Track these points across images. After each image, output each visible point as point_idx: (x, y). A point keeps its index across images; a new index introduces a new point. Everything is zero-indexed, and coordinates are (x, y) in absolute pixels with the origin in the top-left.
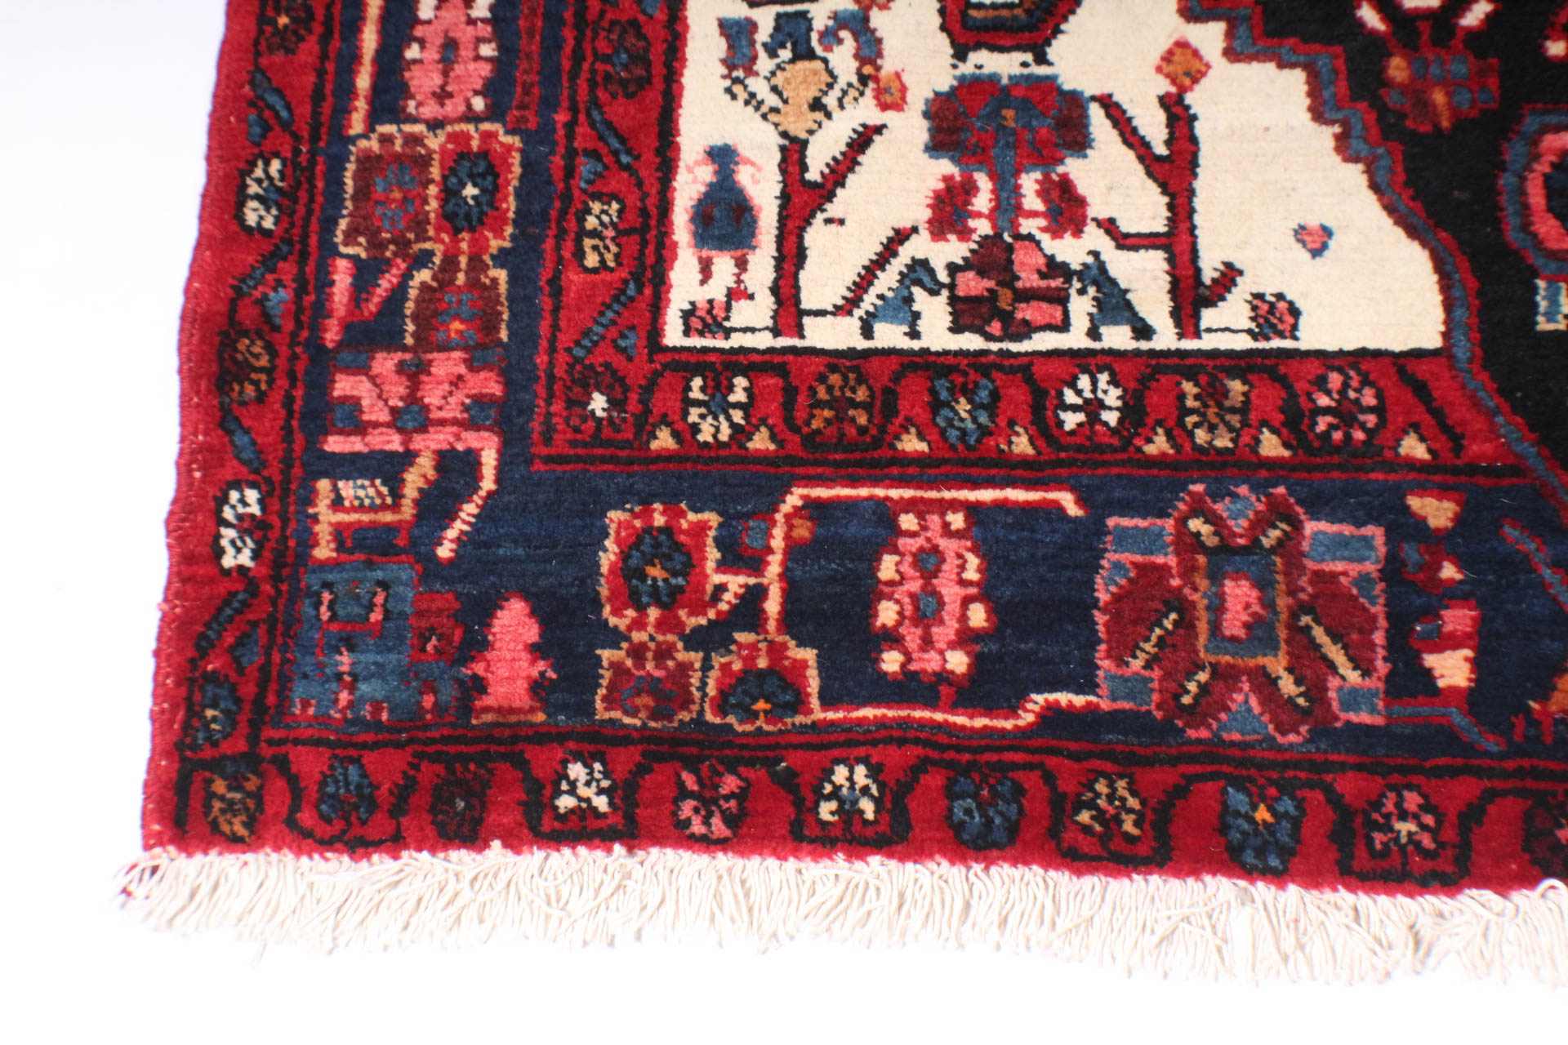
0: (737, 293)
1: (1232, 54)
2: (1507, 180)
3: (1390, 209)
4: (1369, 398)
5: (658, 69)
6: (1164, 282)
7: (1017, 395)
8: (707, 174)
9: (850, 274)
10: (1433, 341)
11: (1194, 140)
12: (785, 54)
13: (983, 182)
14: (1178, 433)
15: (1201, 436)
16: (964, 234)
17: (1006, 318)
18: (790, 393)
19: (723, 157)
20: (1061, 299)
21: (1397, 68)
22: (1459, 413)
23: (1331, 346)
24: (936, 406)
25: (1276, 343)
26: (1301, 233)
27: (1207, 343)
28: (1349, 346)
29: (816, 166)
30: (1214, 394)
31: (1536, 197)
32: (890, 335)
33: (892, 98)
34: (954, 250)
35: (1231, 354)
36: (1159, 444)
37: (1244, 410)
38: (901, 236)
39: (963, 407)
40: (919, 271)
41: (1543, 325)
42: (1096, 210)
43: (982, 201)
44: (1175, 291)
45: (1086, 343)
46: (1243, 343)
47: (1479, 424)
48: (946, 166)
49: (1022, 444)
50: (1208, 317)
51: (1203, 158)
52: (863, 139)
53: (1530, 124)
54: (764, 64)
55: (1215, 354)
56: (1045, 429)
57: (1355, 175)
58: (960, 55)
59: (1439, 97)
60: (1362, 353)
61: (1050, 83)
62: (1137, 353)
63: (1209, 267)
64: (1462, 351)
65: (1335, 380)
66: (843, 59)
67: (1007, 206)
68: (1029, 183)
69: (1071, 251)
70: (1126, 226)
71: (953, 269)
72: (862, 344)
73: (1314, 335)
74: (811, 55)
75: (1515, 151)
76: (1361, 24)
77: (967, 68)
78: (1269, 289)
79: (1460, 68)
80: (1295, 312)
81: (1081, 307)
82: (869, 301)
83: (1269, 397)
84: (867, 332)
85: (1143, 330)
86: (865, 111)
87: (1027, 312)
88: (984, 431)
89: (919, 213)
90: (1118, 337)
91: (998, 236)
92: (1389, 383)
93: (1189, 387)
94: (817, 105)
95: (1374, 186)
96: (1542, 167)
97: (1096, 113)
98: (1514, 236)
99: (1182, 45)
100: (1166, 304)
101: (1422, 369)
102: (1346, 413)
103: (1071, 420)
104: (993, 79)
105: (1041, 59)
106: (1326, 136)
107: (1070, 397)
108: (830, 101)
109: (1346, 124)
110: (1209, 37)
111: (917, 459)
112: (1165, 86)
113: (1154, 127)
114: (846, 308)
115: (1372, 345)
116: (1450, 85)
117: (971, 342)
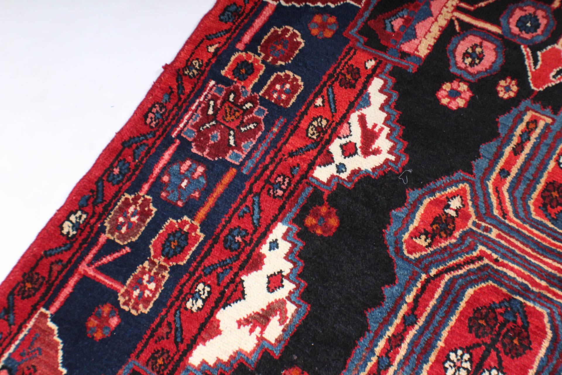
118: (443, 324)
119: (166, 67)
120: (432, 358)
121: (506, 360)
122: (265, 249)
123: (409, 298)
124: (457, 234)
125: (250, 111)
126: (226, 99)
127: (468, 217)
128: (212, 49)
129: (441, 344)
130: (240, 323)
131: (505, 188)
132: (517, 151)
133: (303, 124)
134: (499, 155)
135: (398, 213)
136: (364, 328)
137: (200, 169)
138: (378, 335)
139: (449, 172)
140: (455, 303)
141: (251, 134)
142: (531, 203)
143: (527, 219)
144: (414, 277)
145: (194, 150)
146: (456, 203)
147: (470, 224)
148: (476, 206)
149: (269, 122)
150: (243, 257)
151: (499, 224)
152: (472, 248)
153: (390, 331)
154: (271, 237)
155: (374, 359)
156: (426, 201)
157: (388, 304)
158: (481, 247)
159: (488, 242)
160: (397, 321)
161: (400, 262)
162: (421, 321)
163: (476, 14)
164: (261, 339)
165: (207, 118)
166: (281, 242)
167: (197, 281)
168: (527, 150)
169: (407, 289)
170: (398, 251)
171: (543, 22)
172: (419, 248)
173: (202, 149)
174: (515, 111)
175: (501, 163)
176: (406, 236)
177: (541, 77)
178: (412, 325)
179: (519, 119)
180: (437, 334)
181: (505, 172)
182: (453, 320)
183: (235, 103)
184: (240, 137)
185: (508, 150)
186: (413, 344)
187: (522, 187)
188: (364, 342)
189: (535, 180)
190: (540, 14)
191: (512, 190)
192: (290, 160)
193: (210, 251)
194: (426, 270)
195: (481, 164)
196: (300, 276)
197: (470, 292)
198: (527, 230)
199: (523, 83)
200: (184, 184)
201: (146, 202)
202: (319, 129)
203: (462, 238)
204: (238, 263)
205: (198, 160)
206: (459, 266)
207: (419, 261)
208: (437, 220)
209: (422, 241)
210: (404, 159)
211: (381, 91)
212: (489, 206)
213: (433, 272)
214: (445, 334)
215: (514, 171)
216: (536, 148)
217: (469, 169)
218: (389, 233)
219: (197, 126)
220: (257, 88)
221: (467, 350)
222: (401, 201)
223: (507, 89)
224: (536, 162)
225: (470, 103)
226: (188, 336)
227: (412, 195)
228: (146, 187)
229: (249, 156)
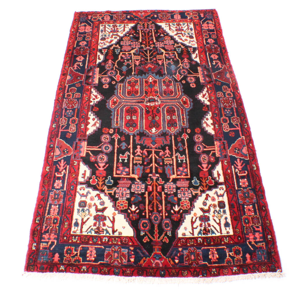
0: (77, 230)
1: (118, 213)
2: (139, 224)
3: (130, 226)
4: (127, 240)
5: (72, 213)
6: (112, 230)
7: (99, 239)
8: (75, 221)
9: (87, 229)
10: (132, 235)
11: (115, 220)
12: (82, 212)
13: (98, 222)
14: (112, 242)
15: (114, 242)
16: (96, 226)
17: (99, 233)
18: (81, 238)
19: (77, 219)
20: (103, 232)
21: (131, 215)
22: (134, 241)
23: (124, 236)
24: (93, 239)
25: (120, 235)
26: (123, 227)
27: (115, 235)
28: (126, 236)
29: (84, 221)
30: (115, 239)
31: (141, 225)
32: (89, 234)
33: (91, 215)
34: (95, 227)
35: (117, 236)
36: (110, 243)
37: (117, 240)
38: (91, 226)
39: (95, 240)
40: (92, 229)
41: (141, 235)
42: (107, 225)
43: (98, 224)
44: (112, 231)
45: (105, 235)
46: (118, 235)
47: (136, 242)
48: (95, 221)
49: (99, 242)
50: (115, 233)
51: (115, 221)
52: (88, 219)
53: (141, 219)
54: (80, 212)
55: (115, 236)
56: (101, 241)
57: (127, 223)
58: (97, 212)
59: (134, 217)
60: (127, 237)
61: (104, 215)
62: (109, 236)
63: (115, 230)
64: (135, 236)
65: (125, 238)
66: (87, 212)
67: (99, 224)
68: (101, 223)
69: (104, 228)
70: (109, 226)
71: (95, 229)
72: (87, 234)
73: (123, 235)
74: (84, 212)
75: (140, 221)
76: (128, 212)
77: (97, 214)
78: (120, 231)
79: (136, 215)
80: (122, 233)
81: (105, 232)
82: (88, 231)
83: (120, 239)
84: (88, 233)
85: (110, 234)
86: (89, 216)
87: (100, 232)
88: (97, 242)
89: (92, 224)
90: (108, 235)
91: (98, 227)
92: (129, 239)
93: (113, 239)
94: (85, 216)
95: (129, 224)
96: (142, 223)
97: (107, 218)
98: (139, 228)
99: (114, 213)
100: (112, 232)
101: (131, 238)
102: (125, 241)
103: (104, 241)
104: (99, 215)
105: (103, 213)
106: (125, 220)
107: (104, 239)
108: (86, 215)
109: (127, 219)
110: (117, 212)
111: (91, 244)
112: (113, 216)
113: (112, 219)
114: (86, 231)
115: (128, 236)
116: (135, 216)
117: (96, 235)
118: (123, 114)
119: (55, 100)
120: (124, 118)
121: (135, 114)
122: (89, 116)
123: (116, 113)
124: (118, 103)
125: (74, 100)
126: (68, 100)
127: (118, 100)
128: (61, 95)
129: (124, 116)
130: (92, 126)
131: (121, 95)
132: (120, 89)
133: (84, 99)
134: (118, 91)
135: (107, 104)
136: (111, 119)
137: (71, 111)
138: (114, 119)
139: (111, 96)
140: (123, 111)
141: (76, 103)
142: (126, 95)
143: (127, 97)
144: (115, 111)
145: (68, 109)
146: (115, 99)
147: (119, 101)
148: (118, 98)
149: (78, 100)
150: (86, 118)
151: (123, 99)
152: (121, 104)
153: (116, 118)
154: (89, 114)
155: (115, 122)
156: (110, 101)
157: (113, 115)
158: (122, 103)
159: (123, 102)
160: (116, 116)
161: (111, 110)
162: (119, 115)
163: (103, 75)
164: (96, 127)
165: (67, 104)
166: (91, 114)
167: (81, 124)
168: (122, 89)
169: (115, 112)
170: (110, 108)
171: (114, 72)
172: (113, 107)
173: (69, 108)
174: (117, 85)
175: (119, 92)
176: (110, 106)
177: (118, 79)
178: (118, 116)
179: (118, 86)
180: (123, 115)
181: (120, 93)
182: (124, 113)
183: (71, 100)
184: (75, 104)
185: (119, 90)
186: (120, 118)
187: (124, 94)
188: (112, 121)
189: (125, 92)
190: (113, 71)
191: (123, 94)
192: (85, 104)
193: (80, 120)
194: (116, 109)
195: (116, 93)
196: (97, 117)
197: (124, 109)
198: (128, 98)
199: (115, 81)
200: (70, 114)
201: (65, 118)
202: (87, 98)
203: (119, 103)
204: (86, 120)
205: (70, 110)
206: (121, 106)
207: (114, 108)
208: (113, 102)
209: (113, 106)
210: (103, 97)
211: (94, 90)
212: (121, 98)
213: (117, 109)
214: (124, 115)
215: (121, 92)
216: (123, 88)
217: (115, 94)
218: (107, 107)
219: (66, 105)
220: (73, 97)
221: (128, 115)
222: (107, 102)
223: (114, 83)
224: (124, 90)
225: (109, 86)
226: (85, 131)
227: (108, 101)
228: (63, 116)
229: (78, 106)
